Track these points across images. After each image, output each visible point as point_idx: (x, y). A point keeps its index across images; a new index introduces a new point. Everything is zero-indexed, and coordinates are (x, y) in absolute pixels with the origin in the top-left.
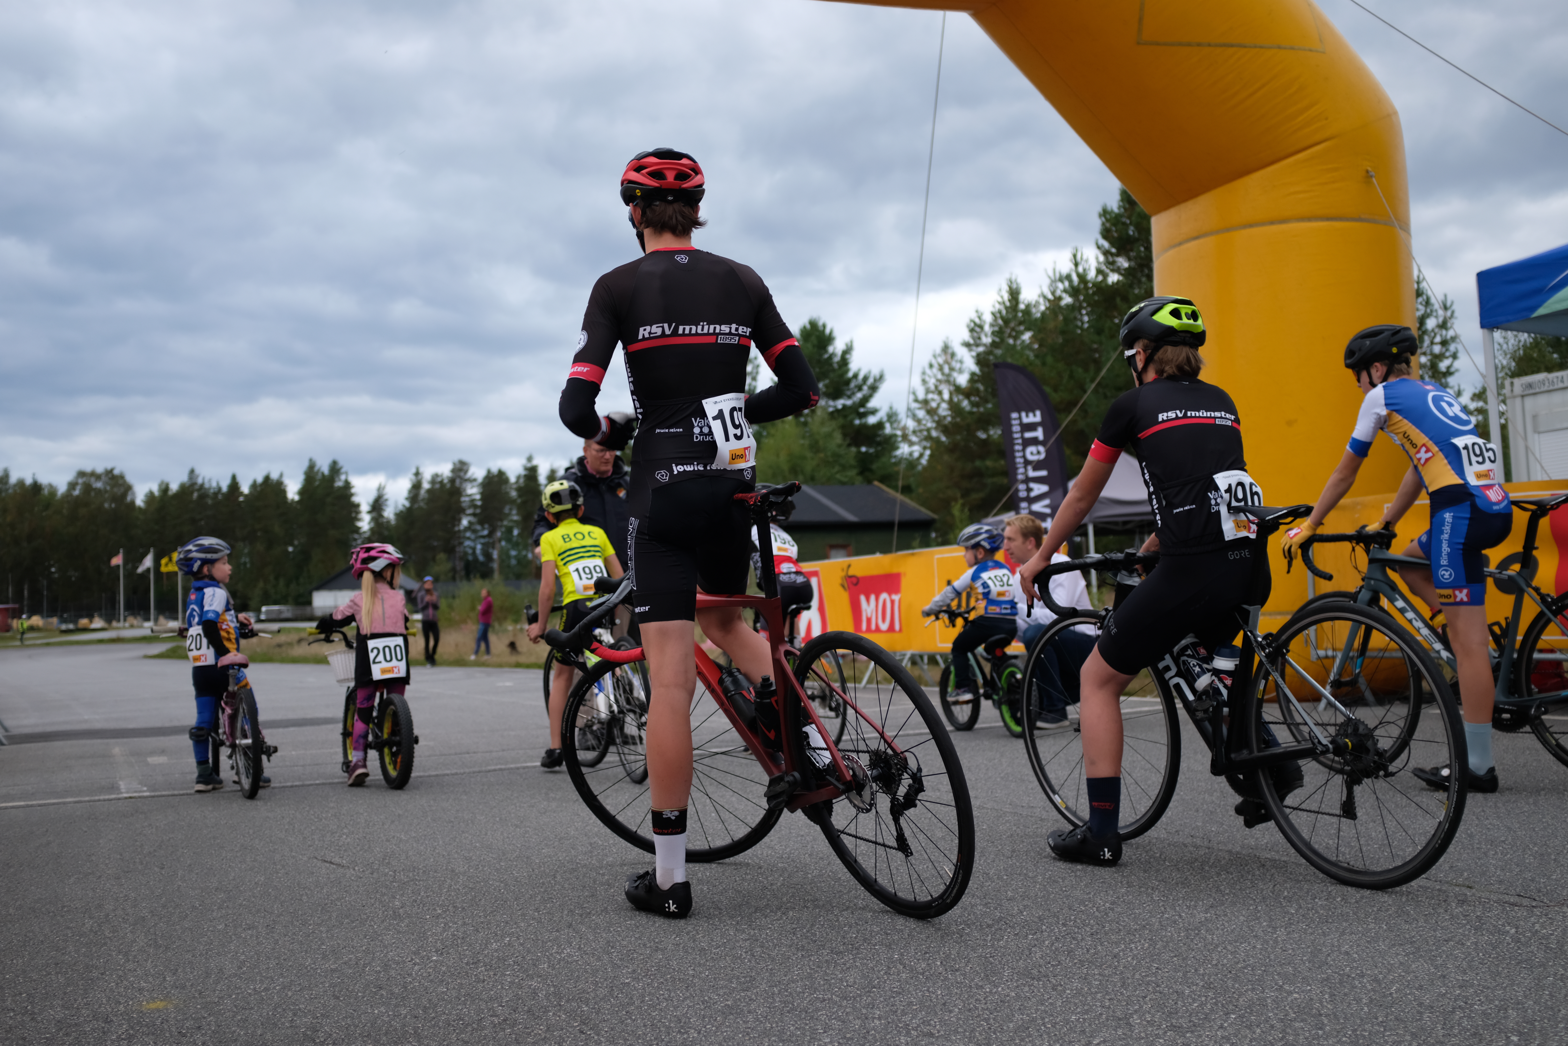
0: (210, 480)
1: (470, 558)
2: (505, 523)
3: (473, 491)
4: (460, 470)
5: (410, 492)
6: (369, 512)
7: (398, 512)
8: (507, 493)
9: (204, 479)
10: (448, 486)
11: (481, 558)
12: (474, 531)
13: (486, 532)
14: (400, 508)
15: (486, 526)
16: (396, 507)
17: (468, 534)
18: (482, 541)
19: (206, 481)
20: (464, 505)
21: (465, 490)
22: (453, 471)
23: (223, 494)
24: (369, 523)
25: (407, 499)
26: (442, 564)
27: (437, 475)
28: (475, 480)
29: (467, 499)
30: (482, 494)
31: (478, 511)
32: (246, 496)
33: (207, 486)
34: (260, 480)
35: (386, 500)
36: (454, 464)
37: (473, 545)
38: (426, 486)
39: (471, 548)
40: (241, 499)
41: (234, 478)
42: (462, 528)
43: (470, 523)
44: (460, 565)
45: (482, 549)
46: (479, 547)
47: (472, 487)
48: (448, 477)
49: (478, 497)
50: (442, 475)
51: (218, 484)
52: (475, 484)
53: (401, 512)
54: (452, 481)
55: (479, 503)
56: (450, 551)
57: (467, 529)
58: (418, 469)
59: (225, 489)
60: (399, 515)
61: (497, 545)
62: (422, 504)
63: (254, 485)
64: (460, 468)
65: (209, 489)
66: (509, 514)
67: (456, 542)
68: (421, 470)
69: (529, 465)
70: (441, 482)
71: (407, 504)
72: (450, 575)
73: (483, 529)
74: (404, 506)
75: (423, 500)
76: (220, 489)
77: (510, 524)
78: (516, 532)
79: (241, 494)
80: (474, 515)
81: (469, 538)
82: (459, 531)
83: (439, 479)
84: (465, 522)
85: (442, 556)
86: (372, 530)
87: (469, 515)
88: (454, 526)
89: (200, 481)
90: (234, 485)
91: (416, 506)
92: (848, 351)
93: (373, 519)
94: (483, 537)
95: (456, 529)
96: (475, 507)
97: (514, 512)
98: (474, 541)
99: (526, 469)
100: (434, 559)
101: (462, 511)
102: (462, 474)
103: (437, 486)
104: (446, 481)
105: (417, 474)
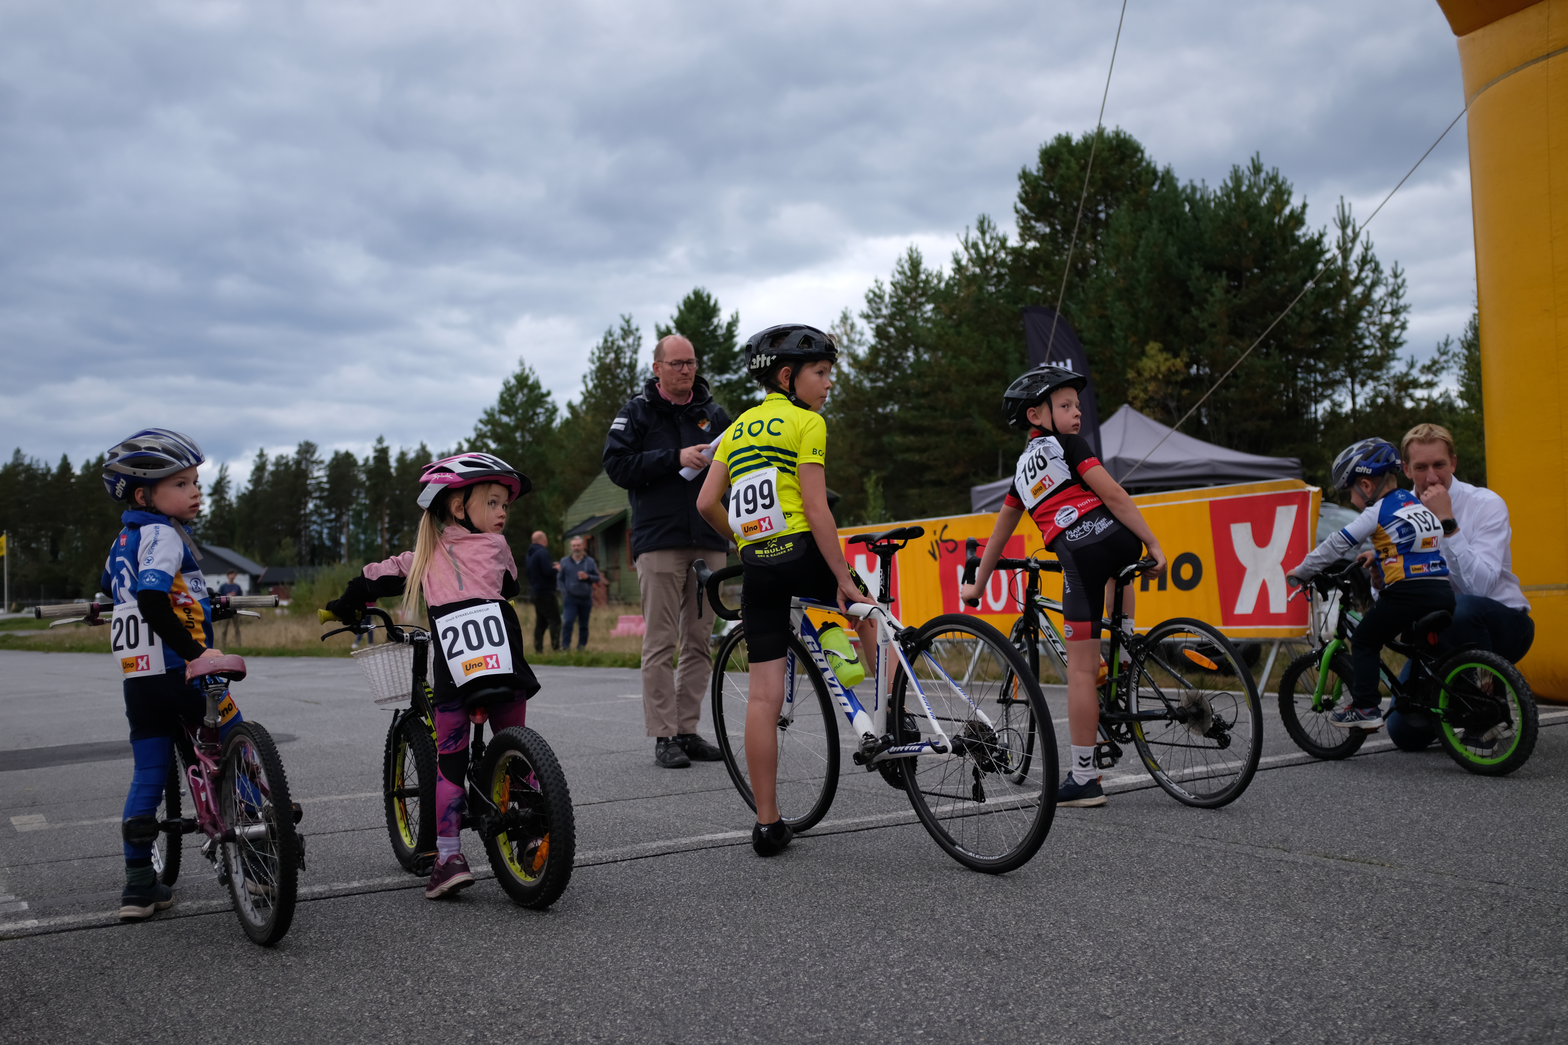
0: (38, 461)
1: (316, 542)
2: (354, 506)
3: (319, 474)
4: (307, 452)
5: (253, 474)
6: (210, 495)
7: (240, 494)
8: (355, 476)
9: (32, 459)
10: (294, 468)
11: (328, 543)
12: (321, 515)
13: (333, 516)
14: (243, 490)
15: (334, 509)
16: (238, 490)
17: (314, 518)
18: (328, 525)
19: (34, 462)
20: (310, 488)
21: (311, 472)
22: (298, 453)
23: (52, 475)
24: (210, 506)
25: (249, 481)
26: (288, 550)
27: (282, 457)
28: (322, 462)
29: (313, 481)
30: (328, 476)
31: (325, 494)
32: (78, 477)
33: (35, 467)
34: (93, 460)
35: (229, 482)
36: (300, 445)
37: (319, 529)
38: (270, 468)
39: (317, 532)
40: (73, 480)
41: (65, 458)
42: (308, 511)
43: (316, 505)
44: (305, 550)
45: (329, 534)
46: (326, 531)
47: (319, 470)
48: (293, 459)
49: (325, 479)
50: (287, 457)
51: (46, 465)
52: (322, 466)
53: (244, 494)
54: (298, 463)
55: (327, 486)
56: (296, 535)
57: (312, 513)
58: (262, 451)
59: (54, 469)
60: (242, 498)
61: (345, 530)
62: (266, 487)
63: (87, 467)
64: (307, 449)
65: (38, 469)
66: (357, 497)
67: (302, 526)
68: (265, 452)
69: (379, 447)
70: (286, 464)
71: (250, 487)
72: (296, 559)
73: (331, 512)
74: (247, 488)
75: (267, 482)
76: (49, 470)
77: (358, 508)
78: (365, 516)
79: (73, 475)
80: (320, 498)
81: (315, 522)
82: (306, 515)
83: (284, 461)
84: (311, 506)
85: (288, 540)
86: (213, 513)
87: (316, 498)
88: (300, 509)
89: (27, 461)
90: (65, 466)
91: (260, 488)
92: (733, 324)
93: (215, 502)
94: (330, 521)
95: (302, 512)
96: (322, 490)
97: (362, 495)
98: (320, 525)
99: (376, 451)
100: (279, 543)
101: (308, 494)
102: (308, 456)
103: (282, 468)
104: (291, 463)
105: (261, 455)
